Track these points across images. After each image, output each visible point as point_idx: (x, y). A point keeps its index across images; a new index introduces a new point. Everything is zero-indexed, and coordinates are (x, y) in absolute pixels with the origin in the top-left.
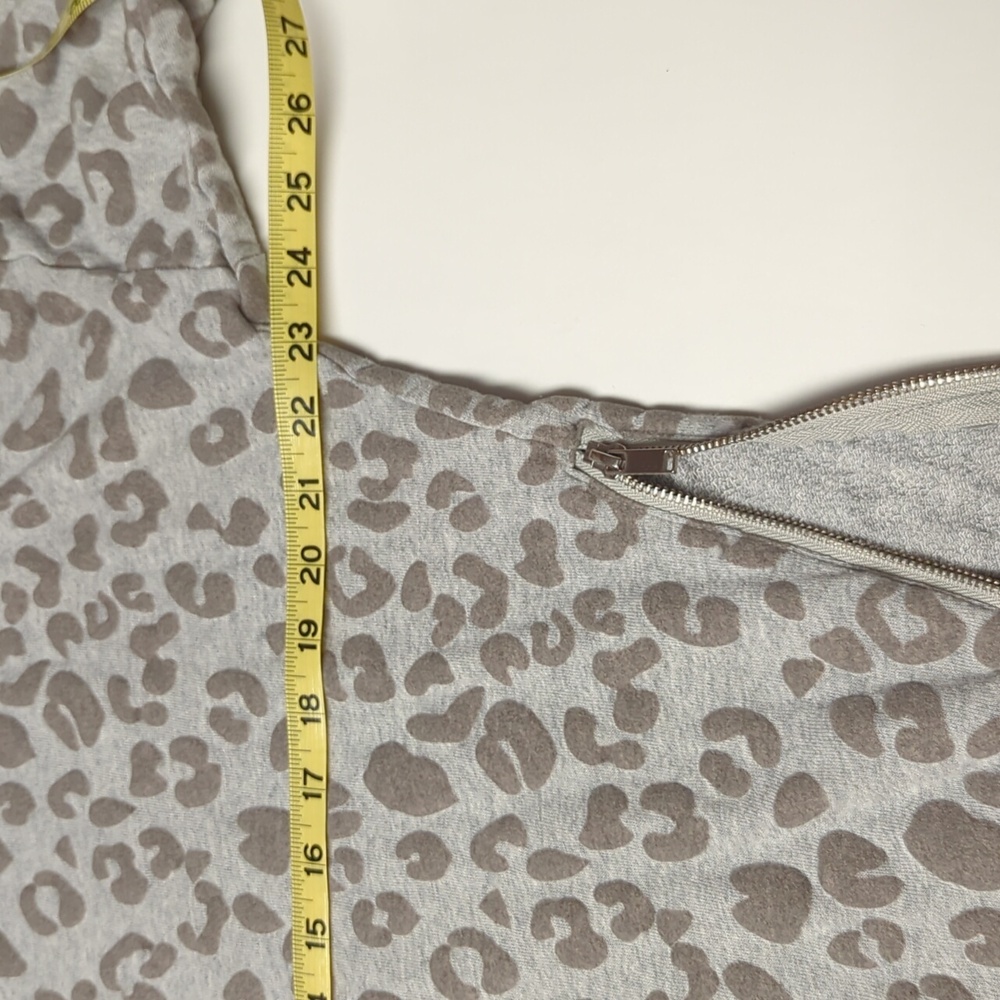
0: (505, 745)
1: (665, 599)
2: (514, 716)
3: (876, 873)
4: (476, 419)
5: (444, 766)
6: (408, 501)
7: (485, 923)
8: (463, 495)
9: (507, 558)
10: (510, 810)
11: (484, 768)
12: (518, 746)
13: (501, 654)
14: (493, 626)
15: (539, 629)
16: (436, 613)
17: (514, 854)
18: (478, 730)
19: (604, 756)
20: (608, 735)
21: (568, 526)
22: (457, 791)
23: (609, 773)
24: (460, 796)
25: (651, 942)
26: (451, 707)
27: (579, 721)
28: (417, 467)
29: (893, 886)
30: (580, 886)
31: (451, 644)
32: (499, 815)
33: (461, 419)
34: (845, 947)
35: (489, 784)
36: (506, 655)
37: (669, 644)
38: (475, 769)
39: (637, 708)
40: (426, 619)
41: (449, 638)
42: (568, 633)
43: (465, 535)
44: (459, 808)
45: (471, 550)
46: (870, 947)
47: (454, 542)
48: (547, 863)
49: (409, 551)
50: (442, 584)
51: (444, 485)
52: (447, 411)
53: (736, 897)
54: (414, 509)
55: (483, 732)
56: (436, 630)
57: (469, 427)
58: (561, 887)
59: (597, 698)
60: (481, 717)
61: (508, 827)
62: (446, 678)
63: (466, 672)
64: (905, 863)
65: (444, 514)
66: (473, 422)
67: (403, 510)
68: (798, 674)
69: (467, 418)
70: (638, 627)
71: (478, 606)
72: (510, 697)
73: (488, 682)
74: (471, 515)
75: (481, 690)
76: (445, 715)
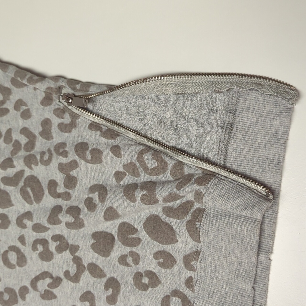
0: (29, 189)
1: (81, 148)
2: (33, 181)
3: (134, 236)
4: (28, 82)
5: (10, 194)
6: (9, 108)
7: (19, 245)
8: (25, 108)
9: (36, 130)
10: (30, 210)
11: (22, 196)
12: (33, 190)
13: (30, 160)
14: (30, 151)
15: (43, 153)
16: (13, 145)
17: (29, 223)
18: (21, 184)
19: (59, 196)
20: (61, 189)
21: (56, 121)
22: (13, 202)
23: (60, 202)
24: (14, 204)
25: (67, 254)
26: (14, 175)
27: (53, 184)
28: (11, 97)
29: (138, 241)
30: (47, 235)
31: (16, 156)
32: (26, 211)
33: (23, 82)
34: (123, 260)
35: (23, 201)
36: (31, 161)
37: (81, 162)
38: (19, 196)
39: (71, 182)
40: (10, 147)
41: (16, 154)
42: (51, 155)
43: (25, 121)
44: (14, 207)
45: (27, 126)
46: (130, 260)
47: (22, 123)
48: (38, 228)
49: (8, 124)
50: (16, 136)
51: (19, 104)
52: (19, 79)
53: (93, 241)
54: (11, 111)
55: (23, 184)
56: (12, 151)
57: (26, 85)
58: (42, 235)
59: (59, 177)
60: (23, 179)
61: (28, 215)
62: (13, 166)
63: (19, 165)
64: (143, 234)
65: (19, 113)
66: (26, 83)
67: (7, 111)
68: (119, 176)
69: (25, 82)
70: (72, 156)
71: (26, 144)
72: (33, 174)
73: (26, 169)
74: (26, 115)
75: (24, 171)
76: (12, 178)
